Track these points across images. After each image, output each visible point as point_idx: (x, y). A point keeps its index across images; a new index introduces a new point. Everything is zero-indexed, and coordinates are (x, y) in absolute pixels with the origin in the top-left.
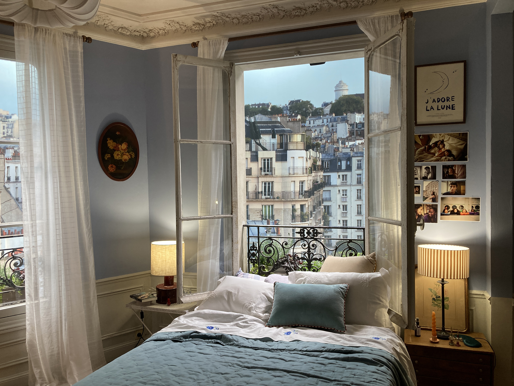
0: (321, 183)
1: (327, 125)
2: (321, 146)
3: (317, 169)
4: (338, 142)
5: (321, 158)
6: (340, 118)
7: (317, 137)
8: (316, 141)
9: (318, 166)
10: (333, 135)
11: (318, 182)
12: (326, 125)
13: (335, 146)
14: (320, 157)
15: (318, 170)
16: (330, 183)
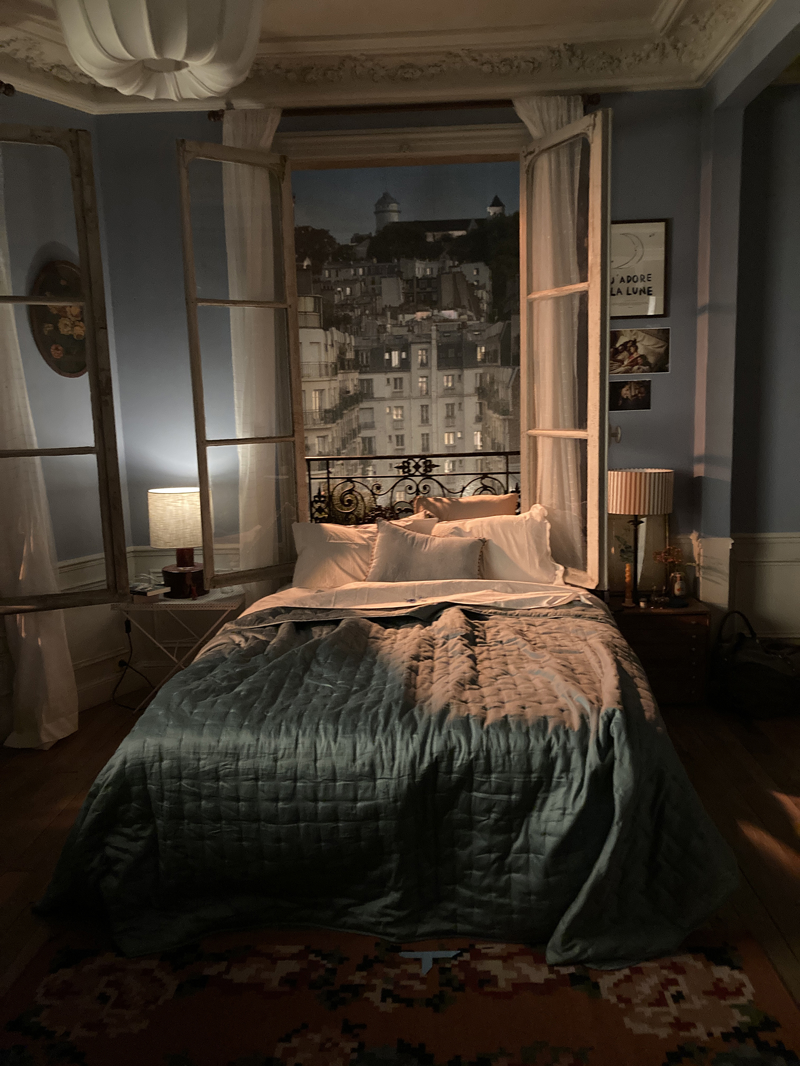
0: (355, 394)
1: (364, 280)
2: (354, 321)
3: (347, 367)
4: (383, 314)
5: (353, 344)
6: (387, 267)
7: (344, 303)
8: (343, 311)
9: (348, 361)
10: (374, 300)
11: (349, 392)
12: (361, 279)
13: (379, 323)
14: (350, 343)
15: (349, 369)
16: (373, 394)
